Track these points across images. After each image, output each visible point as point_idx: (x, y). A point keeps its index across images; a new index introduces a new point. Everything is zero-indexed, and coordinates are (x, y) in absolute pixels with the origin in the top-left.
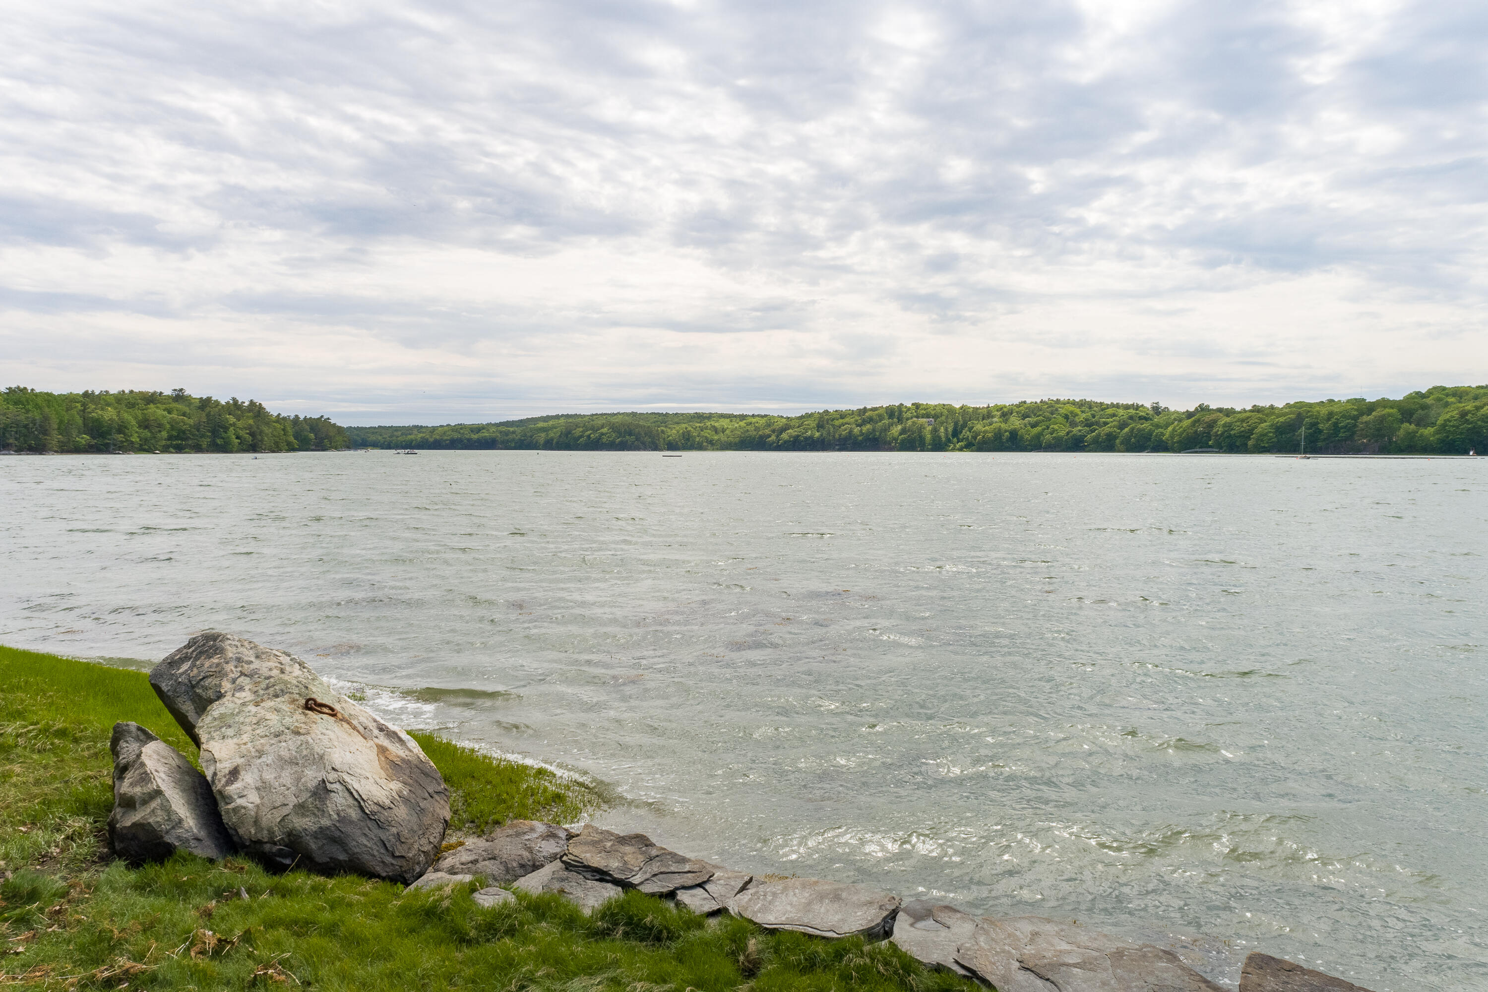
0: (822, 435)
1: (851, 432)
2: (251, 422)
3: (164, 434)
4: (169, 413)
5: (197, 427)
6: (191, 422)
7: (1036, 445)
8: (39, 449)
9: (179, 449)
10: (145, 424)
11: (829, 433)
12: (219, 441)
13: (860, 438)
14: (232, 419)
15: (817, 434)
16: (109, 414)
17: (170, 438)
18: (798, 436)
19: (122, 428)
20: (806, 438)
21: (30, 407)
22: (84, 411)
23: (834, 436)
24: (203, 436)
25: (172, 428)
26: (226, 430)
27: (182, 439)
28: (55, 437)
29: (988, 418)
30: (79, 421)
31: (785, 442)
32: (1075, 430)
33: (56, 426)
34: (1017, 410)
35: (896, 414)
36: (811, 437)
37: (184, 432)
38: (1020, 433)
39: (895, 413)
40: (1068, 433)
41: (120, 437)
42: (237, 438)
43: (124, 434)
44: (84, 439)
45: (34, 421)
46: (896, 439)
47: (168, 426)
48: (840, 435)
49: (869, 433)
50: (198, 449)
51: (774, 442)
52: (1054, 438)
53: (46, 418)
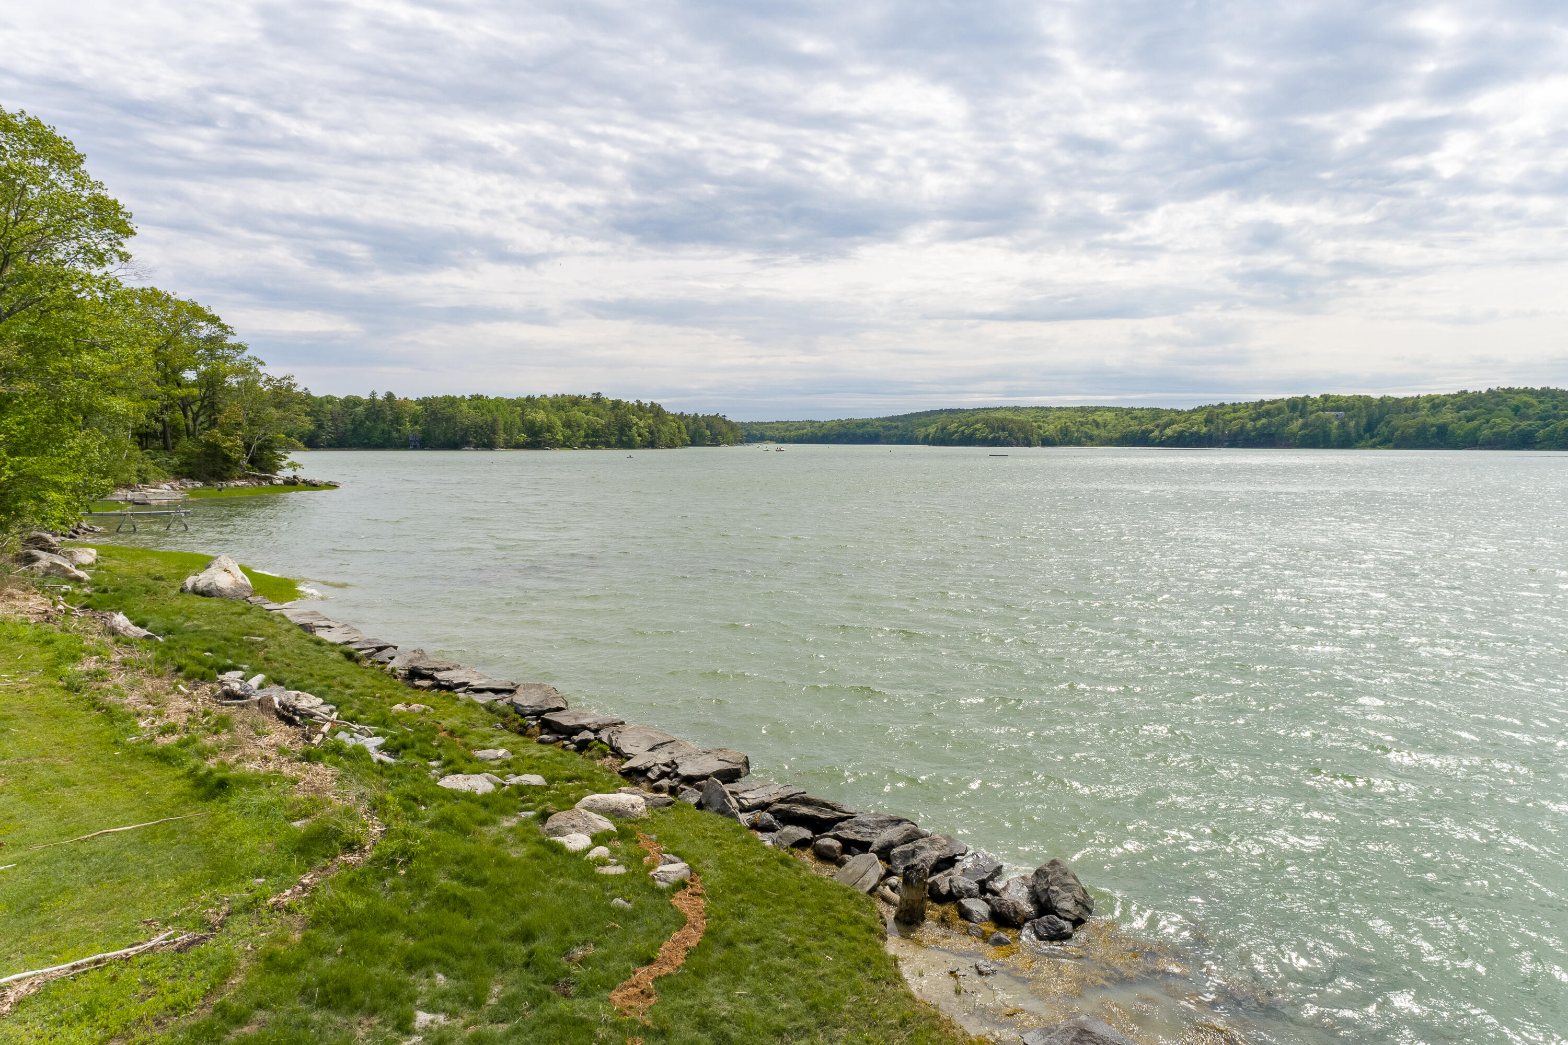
0: (1209, 430)
1: (1242, 428)
2: (650, 421)
3: (582, 433)
4: (587, 414)
5: (608, 426)
6: (603, 422)
7: (1471, 442)
8: (489, 445)
9: (594, 446)
10: (567, 425)
11: (1217, 429)
12: (625, 438)
13: (1253, 434)
14: (635, 419)
15: (1204, 430)
16: (540, 416)
17: (587, 436)
18: (1184, 431)
19: (550, 429)
20: (1192, 434)
21: (484, 411)
22: (523, 413)
23: (1223, 432)
24: (612, 434)
25: (589, 427)
26: (630, 428)
27: (596, 437)
28: (501, 437)
29: (1413, 411)
30: (518, 421)
31: (1169, 438)
32: (1524, 424)
33: (502, 427)
34: (1452, 401)
35: (1300, 407)
36: (1197, 433)
37: (597, 431)
38: (1450, 428)
39: (1297, 406)
40: (1513, 428)
41: (548, 435)
42: (640, 435)
43: (551, 432)
44: (522, 437)
45: (486, 423)
46: (1294, 435)
47: (585, 425)
48: (1230, 431)
49: (1264, 427)
50: (608, 446)
51: (1156, 438)
52: (1495, 434)
53: (495, 420)
